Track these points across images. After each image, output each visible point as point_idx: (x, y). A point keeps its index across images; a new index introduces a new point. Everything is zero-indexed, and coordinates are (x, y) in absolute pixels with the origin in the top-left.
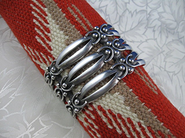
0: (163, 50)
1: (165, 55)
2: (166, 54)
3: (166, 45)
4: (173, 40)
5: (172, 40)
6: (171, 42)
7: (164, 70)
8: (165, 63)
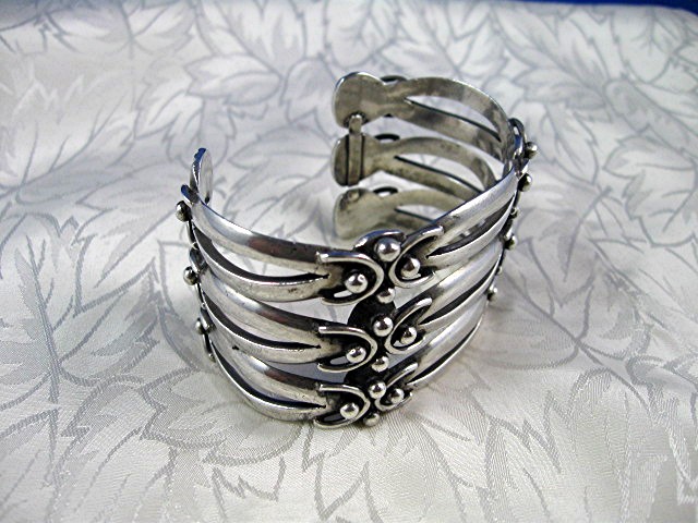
0: (603, 187)
1: (624, 201)
2: (624, 195)
3: (605, 168)
4: (621, 142)
5: (616, 145)
6: (616, 150)
7: (648, 245)
8: (636, 222)
